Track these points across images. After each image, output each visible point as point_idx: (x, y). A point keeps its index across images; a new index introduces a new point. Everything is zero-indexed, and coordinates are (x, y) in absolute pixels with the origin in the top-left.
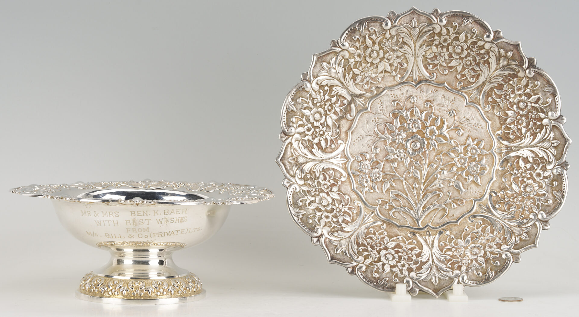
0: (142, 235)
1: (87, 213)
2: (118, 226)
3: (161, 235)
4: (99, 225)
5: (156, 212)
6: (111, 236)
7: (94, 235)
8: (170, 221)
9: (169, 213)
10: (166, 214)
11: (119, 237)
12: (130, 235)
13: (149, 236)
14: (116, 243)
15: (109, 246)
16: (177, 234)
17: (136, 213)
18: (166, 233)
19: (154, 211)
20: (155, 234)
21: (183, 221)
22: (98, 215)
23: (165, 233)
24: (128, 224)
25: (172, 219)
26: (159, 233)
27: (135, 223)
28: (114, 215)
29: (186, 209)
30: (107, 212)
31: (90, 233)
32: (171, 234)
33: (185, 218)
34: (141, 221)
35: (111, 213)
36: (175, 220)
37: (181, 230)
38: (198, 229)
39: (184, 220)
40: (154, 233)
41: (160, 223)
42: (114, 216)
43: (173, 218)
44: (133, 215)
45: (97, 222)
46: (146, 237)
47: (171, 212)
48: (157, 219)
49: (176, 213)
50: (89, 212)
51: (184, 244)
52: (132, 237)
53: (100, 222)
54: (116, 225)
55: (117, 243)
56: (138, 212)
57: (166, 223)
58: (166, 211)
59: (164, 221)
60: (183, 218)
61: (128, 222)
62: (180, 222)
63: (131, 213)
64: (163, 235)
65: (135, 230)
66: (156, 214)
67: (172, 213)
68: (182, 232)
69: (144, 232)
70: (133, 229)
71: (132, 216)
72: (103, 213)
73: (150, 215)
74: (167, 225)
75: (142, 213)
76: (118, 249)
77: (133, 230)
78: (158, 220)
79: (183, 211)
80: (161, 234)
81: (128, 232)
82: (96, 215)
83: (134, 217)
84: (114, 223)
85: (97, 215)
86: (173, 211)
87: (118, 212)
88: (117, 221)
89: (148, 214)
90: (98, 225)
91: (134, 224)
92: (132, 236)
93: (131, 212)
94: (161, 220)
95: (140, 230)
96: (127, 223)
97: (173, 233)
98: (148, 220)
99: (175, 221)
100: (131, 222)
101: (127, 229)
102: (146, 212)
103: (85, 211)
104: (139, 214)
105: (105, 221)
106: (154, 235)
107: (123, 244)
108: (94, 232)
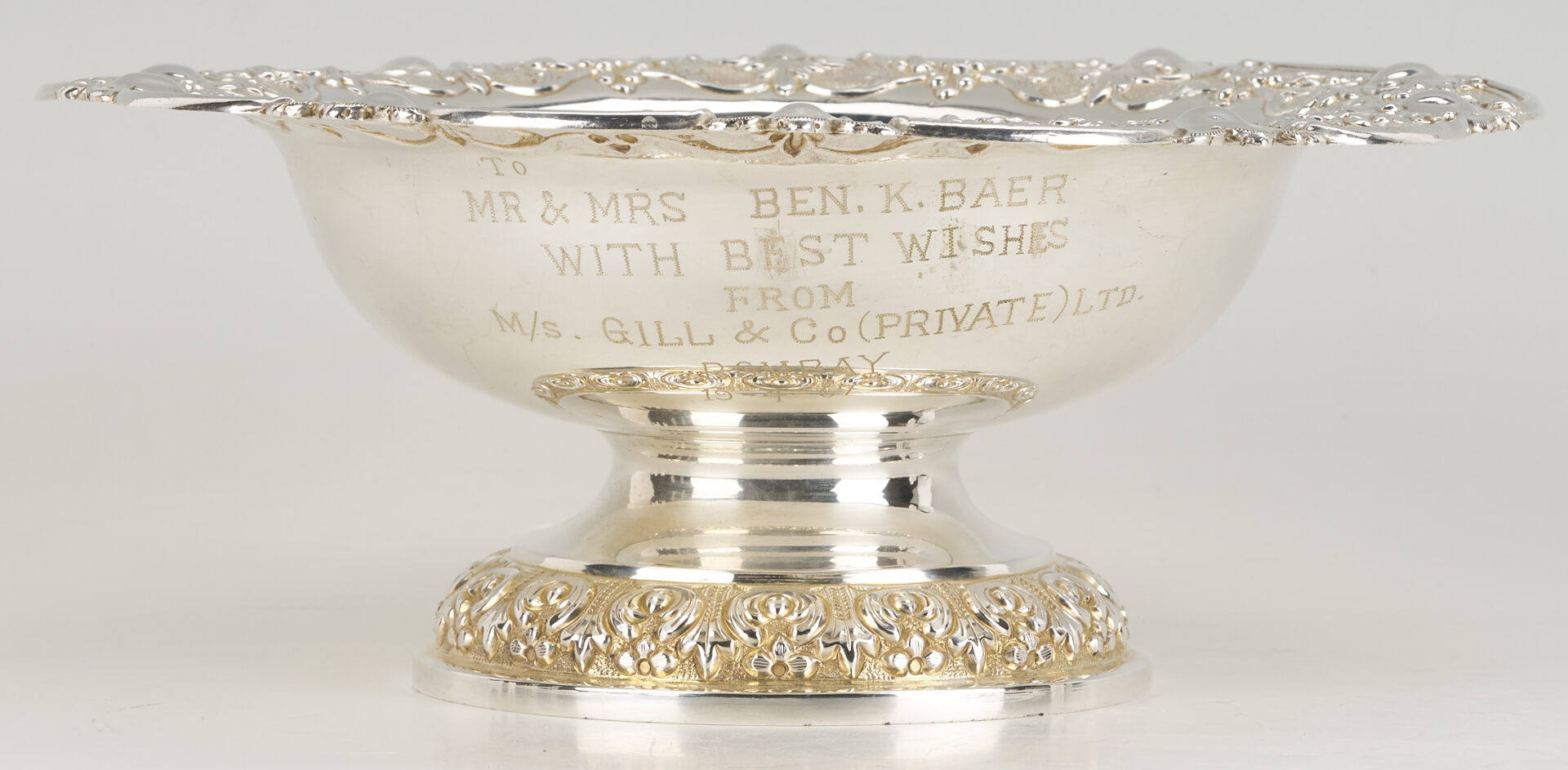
0: (813, 325)
1: (497, 201)
2: (679, 273)
3: (920, 325)
4: (569, 269)
5: (897, 196)
6: (634, 335)
7: (539, 329)
8: (971, 243)
9: (970, 201)
10: (949, 202)
11: (685, 339)
12: (748, 326)
13: (852, 332)
14: (650, 375)
15: (608, 397)
16: (1007, 322)
17: (784, 200)
18: (948, 315)
19: (887, 187)
20: (887, 321)
21: (1043, 243)
22: (565, 212)
23: (942, 311)
24: (736, 262)
25: (986, 236)
26: (909, 314)
27: (773, 258)
28: (657, 210)
29: (1064, 178)
30: (615, 196)
31: (515, 316)
32: (977, 319)
33: (1057, 229)
34: (812, 244)
35: (639, 202)
36: (998, 238)
37: (1030, 300)
38: (1124, 291)
39: (1049, 238)
40: (881, 317)
41: (916, 254)
42: (659, 218)
43: (992, 230)
44: (767, 209)
45: (558, 255)
46: (837, 335)
47: (981, 195)
48: (897, 235)
49: (1005, 198)
50: (511, 201)
52: (756, 336)
53: (573, 255)
54: (667, 267)
55: (658, 375)
56: (792, 190)
57: (951, 255)
58: (950, 188)
59: (939, 243)
60: (1046, 230)
61: (736, 249)
62: (1025, 248)
63: (752, 198)
64: (932, 325)
65: (775, 299)
66: (895, 205)
67: (982, 201)
68: (1036, 307)
69: (826, 307)
70: (763, 291)
71: (758, 216)
72: (593, 200)
73: (860, 209)
74: (953, 267)
75: (814, 200)
76: (657, 416)
77: (764, 298)
78: (907, 242)
79: (1045, 189)
80: (920, 318)
81: (733, 310)
82: (550, 215)
83: (769, 223)
84: (656, 259)
85: (559, 212)
86: (989, 191)
87: (682, 197)
88: (674, 246)
89: (852, 204)
90: (562, 273)
91: (768, 262)
92: (755, 330)
93: (755, 192)
94: (922, 242)
95: (803, 298)
96: (729, 256)
97: (984, 314)
98: (850, 237)
99: (999, 248)
100: (755, 249)
101: (730, 290)
102: (838, 194)
103: (488, 193)
104: (800, 207)
105: (603, 252)
106: (882, 327)
107: (692, 382)
108: (536, 313)
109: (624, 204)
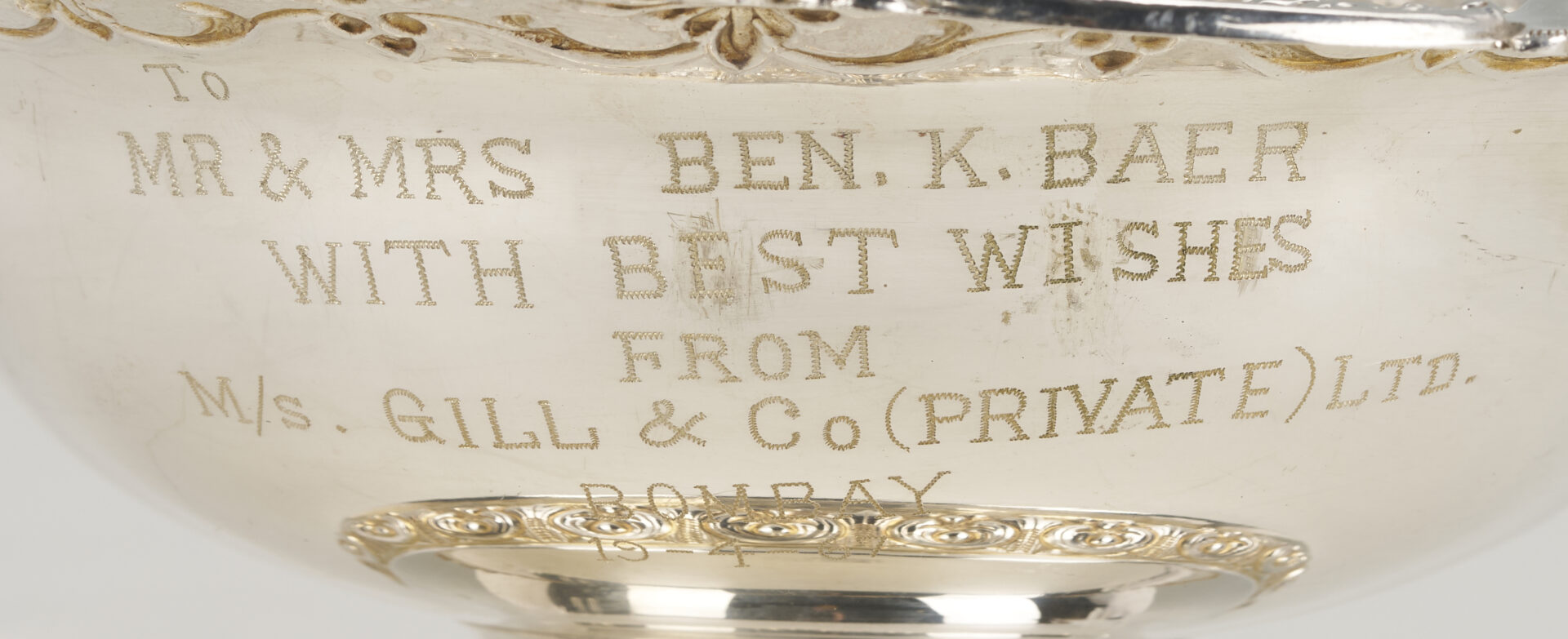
0: (794, 412)
1: (179, 150)
2: (523, 302)
3: (1010, 418)
4: (315, 290)
5: (956, 154)
6: (445, 426)
7: (270, 410)
8: (1109, 254)
9: (1106, 169)
10: (1063, 169)
11: (544, 436)
12: (663, 412)
13: (872, 429)
14: (528, 513)
15: (462, 553)
16: (1192, 419)
17: (728, 162)
18: (1065, 400)
19: (935, 135)
20: (942, 408)
21: (1262, 260)
22: (303, 176)
23: (1053, 392)
24: (633, 281)
25: (1141, 241)
26: (986, 396)
27: (708, 275)
28: (478, 174)
29: (1301, 128)
30: (396, 145)
31: (224, 383)
32: (1126, 410)
33: (1290, 232)
34: (783, 248)
35: (445, 156)
36: (1166, 248)
37: (1236, 376)
38: (1434, 363)
39: (1274, 250)
40: (929, 400)
41: (995, 274)
42: (482, 191)
43: (1153, 230)
44: (694, 175)
45: (294, 261)
46: (842, 434)
47: (1129, 159)
48: (958, 233)
49: (1176, 163)
50: (205, 152)
51: (1287, 543)
52: (681, 433)
53: (321, 260)
54: (501, 288)
55: (542, 514)
56: (743, 139)
57: (1069, 279)
58: (1064, 142)
59: (1041, 253)
60: (1266, 235)
61: (633, 255)
62: (1223, 269)
63: (664, 151)
64: (1034, 419)
65: (715, 358)
66: (952, 173)
67: (1132, 171)
68: (1248, 390)
69: (817, 375)
70: (688, 340)
71: (675, 188)
72: (356, 153)
73: (881, 179)
74: (1072, 301)
75: (789, 162)
76: (564, 592)
77: (693, 356)
78: (977, 248)
79: (1262, 151)
80: (1009, 404)
81: (632, 377)
82: (278, 181)
83: (700, 204)
84: (479, 273)
85: (292, 174)
86: (1144, 149)
87: (526, 148)
88: (513, 246)
89: (863, 168)
90: (303, 298)
91: (698, 282)
92: (679, 420)
93: (669, 140)
94: (1008, 249)
95: (770, 357)
96: (620, 270)
97: (1141, 400)
98: (862, 236)
99: (1168, 267)
100: (671, 254)
101: (626, 338)
102: (836, 149)
103: (163, 137)
104: (759, 173)
105: (376, 252)
106: (932, 420)
107: (606, 527)
108: (261, 378)
109: (415, 161)
